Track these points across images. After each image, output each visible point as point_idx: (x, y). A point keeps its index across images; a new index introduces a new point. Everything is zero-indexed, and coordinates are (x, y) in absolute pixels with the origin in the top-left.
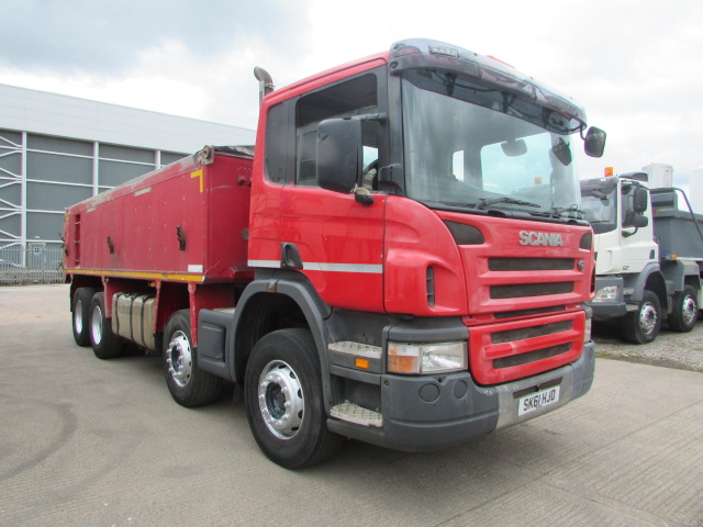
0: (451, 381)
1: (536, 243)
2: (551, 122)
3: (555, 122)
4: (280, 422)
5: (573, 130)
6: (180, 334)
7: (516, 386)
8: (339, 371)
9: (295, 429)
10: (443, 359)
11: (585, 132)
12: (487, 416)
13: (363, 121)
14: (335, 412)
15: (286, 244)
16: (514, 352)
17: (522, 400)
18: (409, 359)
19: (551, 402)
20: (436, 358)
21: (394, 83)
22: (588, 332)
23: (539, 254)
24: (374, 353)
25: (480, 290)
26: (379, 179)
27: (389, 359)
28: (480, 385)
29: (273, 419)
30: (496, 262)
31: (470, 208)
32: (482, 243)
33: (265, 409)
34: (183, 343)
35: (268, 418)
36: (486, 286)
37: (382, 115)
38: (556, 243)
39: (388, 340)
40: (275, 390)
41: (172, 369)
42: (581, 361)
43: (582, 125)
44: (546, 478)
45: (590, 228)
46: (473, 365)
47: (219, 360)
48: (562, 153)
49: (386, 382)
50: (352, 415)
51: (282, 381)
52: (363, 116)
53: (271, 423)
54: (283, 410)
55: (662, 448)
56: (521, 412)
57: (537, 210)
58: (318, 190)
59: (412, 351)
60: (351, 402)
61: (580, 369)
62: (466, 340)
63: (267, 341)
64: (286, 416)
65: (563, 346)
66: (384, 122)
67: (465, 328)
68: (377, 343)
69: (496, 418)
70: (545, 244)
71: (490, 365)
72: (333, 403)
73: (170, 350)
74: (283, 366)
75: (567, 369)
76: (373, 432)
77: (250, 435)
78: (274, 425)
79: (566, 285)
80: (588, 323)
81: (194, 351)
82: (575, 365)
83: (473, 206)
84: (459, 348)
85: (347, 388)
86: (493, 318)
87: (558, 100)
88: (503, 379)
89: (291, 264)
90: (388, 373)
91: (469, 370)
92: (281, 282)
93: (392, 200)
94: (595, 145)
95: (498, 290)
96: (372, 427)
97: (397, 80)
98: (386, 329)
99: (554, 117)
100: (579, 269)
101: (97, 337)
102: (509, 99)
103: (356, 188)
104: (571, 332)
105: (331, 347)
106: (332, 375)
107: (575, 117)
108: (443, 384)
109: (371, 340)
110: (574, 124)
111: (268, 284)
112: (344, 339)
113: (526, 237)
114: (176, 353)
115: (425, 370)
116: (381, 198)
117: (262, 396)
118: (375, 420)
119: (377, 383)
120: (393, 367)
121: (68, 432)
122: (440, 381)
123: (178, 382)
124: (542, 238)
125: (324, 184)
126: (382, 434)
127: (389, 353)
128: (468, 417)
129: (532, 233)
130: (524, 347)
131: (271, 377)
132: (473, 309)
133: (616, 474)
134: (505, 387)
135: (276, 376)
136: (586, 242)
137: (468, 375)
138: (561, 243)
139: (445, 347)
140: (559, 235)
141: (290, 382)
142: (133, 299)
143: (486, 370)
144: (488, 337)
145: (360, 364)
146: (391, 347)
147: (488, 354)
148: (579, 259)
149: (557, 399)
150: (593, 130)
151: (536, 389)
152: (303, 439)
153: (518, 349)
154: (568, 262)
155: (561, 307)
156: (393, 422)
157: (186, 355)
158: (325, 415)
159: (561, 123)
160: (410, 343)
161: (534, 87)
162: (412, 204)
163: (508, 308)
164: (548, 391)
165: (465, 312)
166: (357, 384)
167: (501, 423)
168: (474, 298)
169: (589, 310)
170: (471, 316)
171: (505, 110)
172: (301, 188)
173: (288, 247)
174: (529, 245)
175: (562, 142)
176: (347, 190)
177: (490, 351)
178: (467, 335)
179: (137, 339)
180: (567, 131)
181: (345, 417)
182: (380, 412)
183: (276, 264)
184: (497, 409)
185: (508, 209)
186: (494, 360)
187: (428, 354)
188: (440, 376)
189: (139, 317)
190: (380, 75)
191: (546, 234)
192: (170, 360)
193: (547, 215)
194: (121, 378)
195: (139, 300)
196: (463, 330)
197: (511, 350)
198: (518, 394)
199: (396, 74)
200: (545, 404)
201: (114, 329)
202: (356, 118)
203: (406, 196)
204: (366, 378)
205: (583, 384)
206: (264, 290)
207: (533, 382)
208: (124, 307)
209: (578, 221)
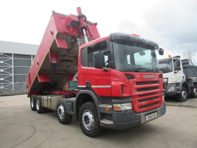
0: (129, 112)
1: (148, 78)
2: (150, 47)
3: (151, 47)
4: (88, 125)
5: (156, 49)
6: (61, 105)
7: (145, 113)
8: (102, 111)
9: (92, 127)
10: (127, 107)
11: (159, 49)
12: (138, 120)
13: (104, 52)
14: (102, 121)
15: (87, 81)
16: (144, 105)
17: (147, 116)
18: (118, 107)
19: (155, 117)
20: (125, 107)
21: (111, 43)
22: (163, 99)
23: (149, 80)
24: (110, 106)
25: (134, 90)
26: (109, 65)
27: (114, 108)
28: (136, 113)
29: (86, 125)
30: (138, 83)
31: (130, 71)
32: (134, 78)
33: (84, 122)
34: (62, 108)
35: (85, 125)
36: (135, 89)
37: (108, 50)
38: (153, 77)
39: (113, 103)
40: (86, 117)
41: (59, 114)
42: (162, 106)
43: (158, 48)
44: (155, 136)
45: (162, 73)
46: (134, 108)
48: (154, 55)
49: (113, 113)
50: (106, 122)
51: (88, 115)
52: (104, 51)
53: (86, 126)
54: (89, 122)
55: (185, 128)
56: (147, 119)
57: (148, 70)
58: (94, 68)
59: (119, 105)
60: (105, 119)
61: (162, 108)
62: (132, 102)
63: (84, 106)
64: (90, 124)
65: (157, 103)
66: (109, 52)
67: (131, 99)
68: (111, 104)
69: (140, 121)
70: (150, 78)
71: (138, 108)
72: (101, 119)
73: (58, 110)
74: (88, 112)
75: (159, 108)
76: (111, 126)
77: (81, 130)
78: (87, 126)
79: (156, 87)
80: (163, 97)
81: (65, 109)
82: (160, 107)
83: (131, 70)
84: (130, 104)
85: (104, 115)
86: (138, 97)
87: (151, 42)
88: (142, 111)
89: (89, 86)
90: (114, 111)
91: (133, 109)
92: (87, 91)
93: (113, 70)
94: (161, 53)
95: (139, 90)
96: (111, 124)
97: (112, 42)
98: (113, 100)
100: (159, 83)
101: (38, 108)
102: (139, 44)
103: (104, 68)
104: (159, 99)
105: (100, 106)
106: (100, 113)
107: (156, 46)
108: (127, 113)
109: (109, 103)
110: (156, 48)
111: (83, 91)
112: (103, 104)
113: (145, 77)
114: (60, 110)
115: (122, 110)
116: (109, 70)
117: (83, 119)
118: (112, 123)
119: (111, 113)
120: (115, 110)
122: (126, 112)
123: (61, 118)
124: (149, 76)
125: (96, 67)
126: (113, 126)
127: (114, 106)
128: (133, 121)
129: (146, 75)
130: (146, 103)
131: (85, 114)
132: (133, 95)
133: (173, 134)
134: (142, 113)
135: (86, 114)
136: (161, 76)
137: (133, 110)
138: (154, 77)
139: (127, 104)
140: (153, 75)
141: (90, 116)
142: (48, 97)
143: (137, 109)
144: (137, 101)
145: (107, 109)
146: (114, 105)
147: (137, 105)
148: (159, 81)
149: (156, 116)
150: (160, 49)
151: (150, 113)
152: (94, 129)
153: (145, 104)
154: (156, 82)
155: (156, 93)
156: (116, 123)
157: (63, 111)
158: (99, 123)
159: (153, 48)
160: (118, 103)
161: (144, 41)
162: (116, 71)
163: (142, 94)
164: (154, 114)
165: (131, 95)
166: (106, 114)
167: (142, 122)
168: (133, 92)
169: (163, 93)
170: (133, 96)
171: (138, 46)
172: (90, 68)
173: (87, 82)
174: (146, 78)
175: (153, 52)
176: (101, 68)
177: (138, 104)
178: (132, 101)
179: (49, 107)
180: (154, 49)
181: (104, 122)
182: (112, 121)
183: (85, 86)
184: (141, 118)
185: (139, 70)
186: (139, 107)
187: (123, 106)
188: (126, 111)
189: (50, 102)
190: (107, 41)
191: (150, 75)
192: (58, 112)
193: (150, 71)
194: (45, 119)
195: (49, 97)
196: (131, 100)
197: (143, 104)
198: (146, 115)
199: (112, 41)
200: (153, 117)
201: (43, 105)
202: (102, 52)
203: (115, 69)
204: (109, 112)
205: (163, 112)
206: (82, 93)
207: (149, 112)
208: (45, 99)
209: (158, 71)
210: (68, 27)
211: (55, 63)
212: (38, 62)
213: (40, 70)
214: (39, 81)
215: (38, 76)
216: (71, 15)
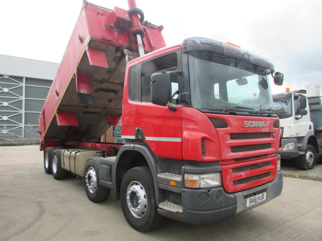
0: (214, 191)
1: (252, 126)
2: (257, 70)
3: (259, 70)
4: (136, 210)
5: (268, 73)
6: (92, 169)
7: (245, 193)
8: (162, 186)
9: (143, 213)
10: (211, 181)
11: (274, 74)
12: (231, 207)
13: (171, 74)
14: (161, 206)
15: (137, 128)
16: (243, 177)
17: (248, 200)
18: (194, 181)
19: (262, 200)
20: (207, 181)
21: (185, 57)
22: (279, 166)
23: (254, 131)
24: (178, 178)
25: (227, 148)
26: (179, 99)
27: (185, 181)
28: (228, 193)
29: (133, 208)
30: (233, 136)
31: (219, 111)
32: (227, 127)
33: (129, 204)
34: (92, 173)
35: (131, 208)
36: (229, 147)
37: (180, 71)
38: (262, 126)
39: (185, 172)
40: (134, 195)
41: (88, 184)
42: (276, 180)
43: (272, 72)
44: (261, 237)
45: (278, 118)
46: (224, 183)
47: (109, 181)
48: (264, 85)
49: (184, 192)
50: (169, 207)
51: (137, 191)
52: (172, 72)
53: (133, 210)
54: (138, 204)
55: (318, 222)
56: (248, 205)
57: (253, 111)
58: (151, 104)
59: (195, 177)
60: (169, 201)
61: (275, 184)
62: (221, 172)
63: (130, 173)
64: (139, 207)
65: (267, 174)
66: (181, 74)
67: (220, 167)
68: (179, 173)
69: (236, 209)
70: (256, 126)
71: (232, 183)
72: (160, 201)
73: (87, 176)
74: (137, 184)
75: (270, 184)
76: (179, 215)
77: (123, 216)
78: (134, 212)
79: (268, 145)
80: (279, 162)
81: (97, 176)
82: (273, 182)
83: (222, 110)
84: (217, 176)
85: (166, 194)
86: (233, 162)
87: (261, 61)
88: (238, 189)
89: (140, 137)
90: (185, 188)
91: (222, 186)
92: (136, 146)
93: (187, 110)
94: (278, 80)
95: (235, 148)
96: (178, 213)
97: (186, 55)
98: (183, 167)
99: (259, 68)
100: (273, 137)
101: (55, 170)
102: (238, 62)
103: (169, 103)
104: (271, 167)
105: (159, 175)
106: (159, 189)
107: (269, 68)
108: (210, 192)
109: (177, 172)
110: (268, 71)
111: (130, 147)
112: (164, 172)
113: (248, 124)
114: (90, 177)
115: (202, 186)
116: (180, 108)
117: (128, 198)
118: (181, 211)
119: (180, 192)
120: (187, 185)
121: (41, 214)
122: (209, 191)
123: (91, 191)
124: (255, 124)
125: (154, 102)
126: (183, 216)
127: (185, 179)
128: (223, 208)
129: (250, 122)
130: (248, 174)
131: (132, 189)
132: (223, 158)
133: (295, 235)
134: (240, 193)
135: (134, 188)
136: (276, 124)
137: (222, 188)
138: (264, 126)
139: (211, 175)
140: (263, 122)
141: (141, 192)
142: (71, 153)
143: (230, 186)
144: (231, 170)
145: (172, 183)
146: (186, 176)
147: (231, 178)
148: (273, 133)
149: (265, 198)
150: (277, 73)
151: (255, 194)
152: (147, 218)
153: (245, 175)
154: (268, 134)
155: (265, 155)
156: (187, 210)
157: (94, 178)
158: (157, 207)
159: (263, 71)
160: (194, 174)
161: (249, 56)
162: (194, 111)
163: (240, 157)
164: (260, 195)
165: (220, 159)
166: (171, 192)
167: (238, 210)
168: (224, 153)
169: (279, 156)
170: (223, 161)
171: (236, 66)
172: (144, 104)
173: (138, 130)
174: (249, 127)
175: (263, 79)
176: (164, 105)
177: (232, 177)
178: (221, 170)
179: (73, 171)
180: (266, 74)
181: (165, 208)
182: (181, 205)
183: (133, 137)
184: (236, 204)
185: (238, 111)
186: (234, 181)
187: (203, 179)
188: (209, 189)
189: (73, 160)
190: (178, 53)
191: (257, 122)
192: (87, 180)
193: (257, 113)
194: (65, 189)
195: (73, 153)
196: (219, 167)
197: (242, 176)
198: (246, 197)
199: (187, 53)
200: (259, 201)
201: (62, 166)
202: (168, 72)
203: (191, 107)
204: (175, 190)
205: (278, 191)
206: (128, 149)
207: (253, 191)
208: (67, 156)
209: (272, 115)
210: (109, 30)
211: (86, 93)
212: (58, 91)
213: (60, 105)
214: (59, 124)
215: (57, 115)
216: (116, 8)
